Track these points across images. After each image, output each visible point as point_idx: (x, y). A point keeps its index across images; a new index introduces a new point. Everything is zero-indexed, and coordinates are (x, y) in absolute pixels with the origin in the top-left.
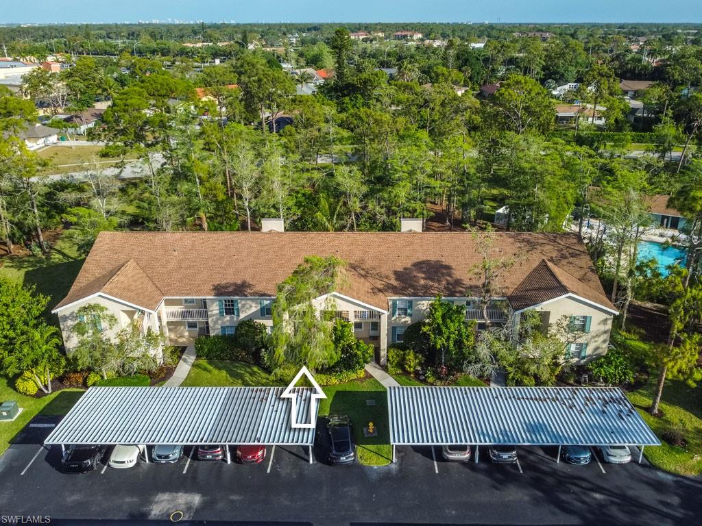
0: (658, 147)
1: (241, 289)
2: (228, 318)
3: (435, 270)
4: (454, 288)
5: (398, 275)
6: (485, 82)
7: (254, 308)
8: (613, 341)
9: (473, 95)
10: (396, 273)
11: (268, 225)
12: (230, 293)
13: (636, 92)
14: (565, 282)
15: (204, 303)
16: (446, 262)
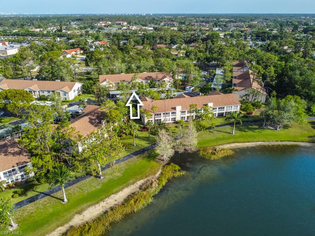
3: (150, 77)
4: (153, 79)
6: (154, 45)
9: (150, 49)
10: (145, 78)
14: (167, 77)
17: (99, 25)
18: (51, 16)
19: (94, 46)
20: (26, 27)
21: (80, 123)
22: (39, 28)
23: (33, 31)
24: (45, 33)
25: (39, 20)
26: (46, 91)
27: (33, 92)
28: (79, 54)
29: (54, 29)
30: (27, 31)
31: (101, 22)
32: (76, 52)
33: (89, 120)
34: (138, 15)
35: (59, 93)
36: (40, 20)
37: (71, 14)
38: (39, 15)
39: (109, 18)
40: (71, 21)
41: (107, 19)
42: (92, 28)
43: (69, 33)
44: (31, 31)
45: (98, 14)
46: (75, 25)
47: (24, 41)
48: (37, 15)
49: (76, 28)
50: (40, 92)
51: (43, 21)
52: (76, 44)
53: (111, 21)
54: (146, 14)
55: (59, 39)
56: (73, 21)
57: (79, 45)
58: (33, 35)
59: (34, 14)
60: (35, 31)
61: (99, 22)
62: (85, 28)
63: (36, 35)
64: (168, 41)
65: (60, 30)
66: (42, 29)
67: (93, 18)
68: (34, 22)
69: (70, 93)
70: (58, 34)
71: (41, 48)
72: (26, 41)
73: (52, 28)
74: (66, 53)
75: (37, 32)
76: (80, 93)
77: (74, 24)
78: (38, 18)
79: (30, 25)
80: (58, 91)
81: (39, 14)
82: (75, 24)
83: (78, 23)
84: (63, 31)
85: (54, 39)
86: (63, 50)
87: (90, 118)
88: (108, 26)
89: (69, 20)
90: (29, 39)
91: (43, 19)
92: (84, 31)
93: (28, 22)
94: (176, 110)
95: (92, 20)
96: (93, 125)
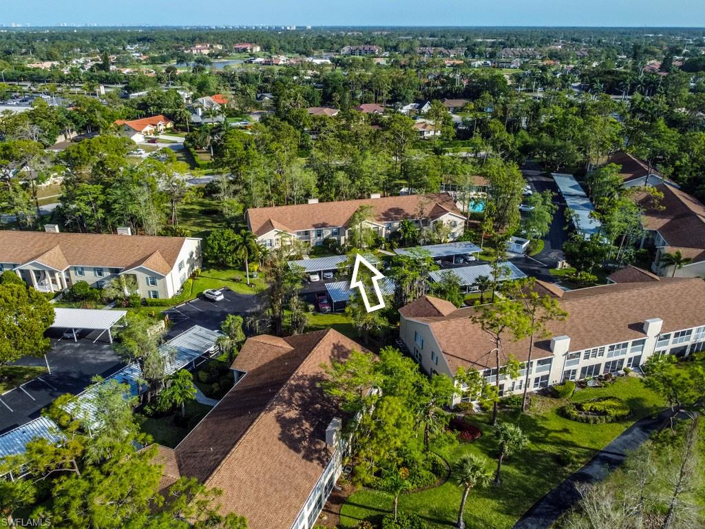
0: (473, 150)
1: (324, 225)
2: (319, 238)
3: (398, 211)
4: (406, 216)
5: (384, 214)
7: (329, 232)
8: (465, 231)
10: (383, 213)
11: (311, 201)
12: (320, 227)
13: (455, 108)
14: (447, 209)
15: (307, 233)
16: (400, 207)
17: (194, 52)
18: (75, 31)
19: (200, 109)
20: (16, 58)
21: (252, 449)
22: (49, 60)
23: (34, 69)
24: (66, 73)
25: (46, 40)
26: (89, 269)
27: (47, 273)
28: (163, 132)
29: (86, 62)
30: (20, 68)
31: (199, 46)
32: (154, 125)
33: (277, 430)
34: (278, 29)
35: (135, 277)
36: (49, 40)
37: (121, 26)
38: (47, 28)
39: (214, 35)
40: (125, 43)
41: (212, 37)
42: (182, 60)
43: (125, 72)
44: (29, 69)
45: (186, 27)
46: (136, 52)
47: (13, 95)
48: (43, 28)
49: (141, 61)
50: (72, 272)
51: (58, 42)
52: (154, 105)
53: (221, 44)
54: (296, 27)
55: (102, 90)
56: (131, 42)
57: (160, 107)
58: (36, 78)
59: (34, 26)
60: (38, 68)
61: (194, 46)
62: (164, 60)
63: (43, 77)
64: (385, 95)
65: (104, 67)
66: (56, 63)
67: (177, 36)
68: (36, 44)
69: (168, 277)
70: (100, 76)
71: (61, 116)
72: (18, 94)
73: (81, 61)
74: (129, 129)
75: (45, 70)
76: (196, 268)
77: (133, 51)
78: (44, 35)
79: (26, 53)
80: (131, 271)
81: (46, 26)
82: (138, 51)
83: (144, 48)
84: (111, 69)
85: (91, 88)
86: (119, 122)
87: (280, 419)
88: (217, 56)
89: (121, 40)
90: (25, 89)
91: (58, 38)
92: (162, 68)
93: (21, 45)
94: (551, 351)
95: (177, 39)
96: (297, 450)
